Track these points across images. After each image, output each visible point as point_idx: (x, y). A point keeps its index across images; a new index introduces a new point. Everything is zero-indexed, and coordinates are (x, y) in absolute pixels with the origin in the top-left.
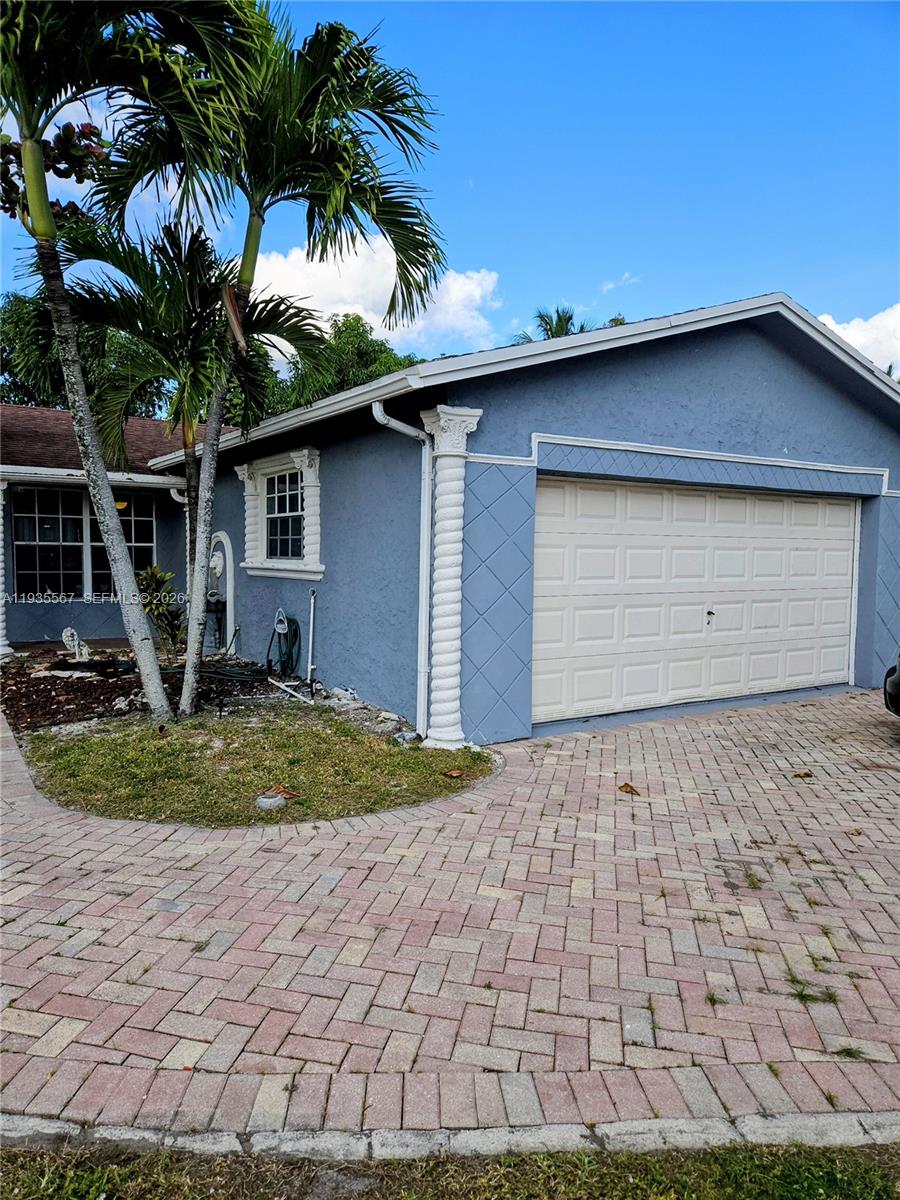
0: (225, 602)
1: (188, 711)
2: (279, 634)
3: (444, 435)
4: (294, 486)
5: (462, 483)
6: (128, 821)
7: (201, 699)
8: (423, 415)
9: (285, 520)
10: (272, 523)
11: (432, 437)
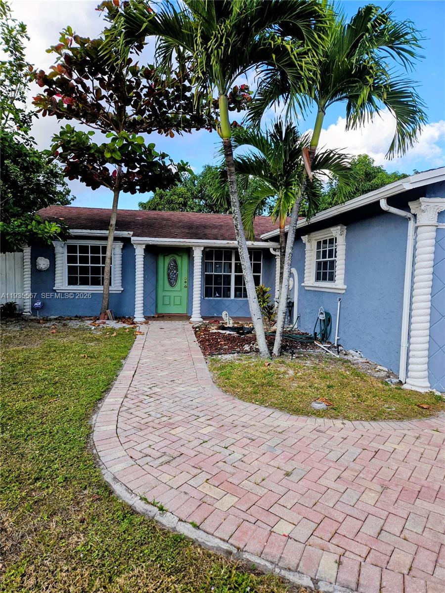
0: (293, 303)
1: (277, 354)
2: (321, 320)
3: (423, 214)
4: (331, 245)
5: (434, 241)
6: (251, 404)
7: (283, 348)
8: (410, 204)
9: (325, 263)
10: (319, 264)
11: (415, 216)
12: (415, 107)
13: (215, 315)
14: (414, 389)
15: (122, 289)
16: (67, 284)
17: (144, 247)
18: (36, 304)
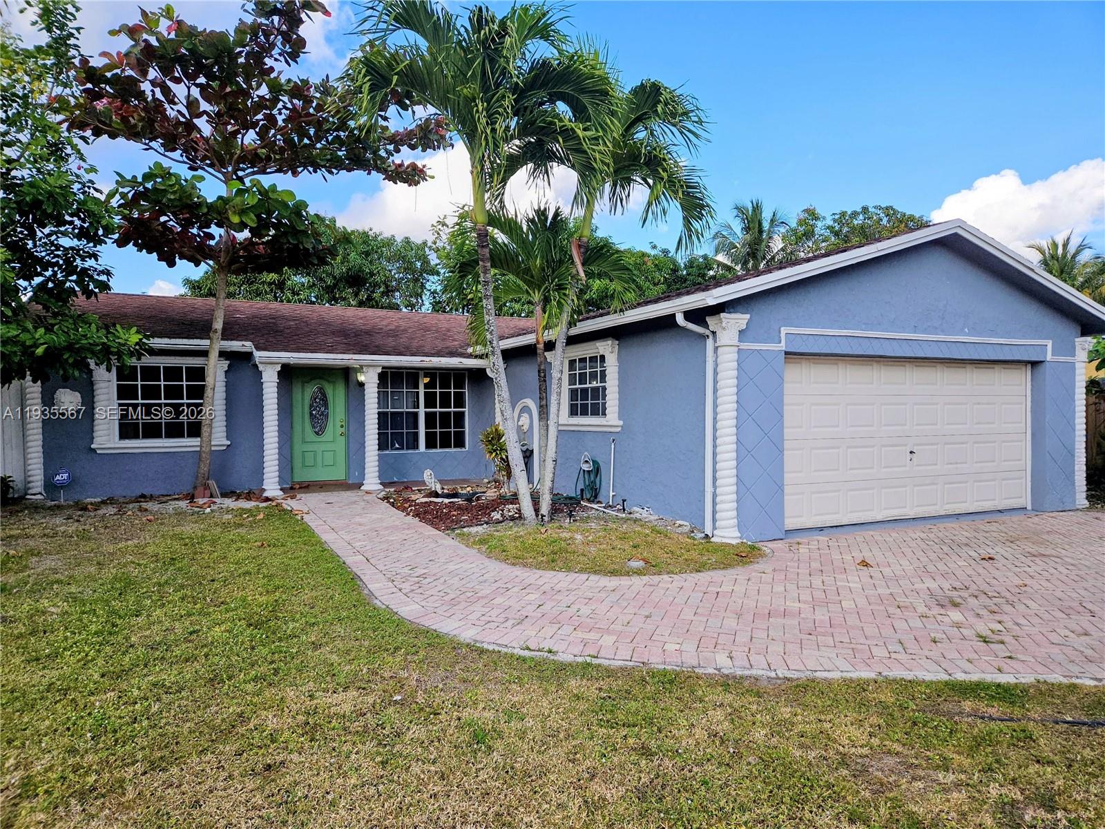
0: (532, 451)
2: (584, 471)
3: (724, 332)
4: (592, 364)
5: (736, 363)
6: (555, 573)
7: (555, 510)
8: (708, 319)
9: (585, 391)
10: (573, 393)
11: (714, 333)
12: (702, 200)
13: (395, 479)
14: (724, 540)
15: (229, 443)
16: (117, 438)
17: (279, 368)
18: (58, 477)
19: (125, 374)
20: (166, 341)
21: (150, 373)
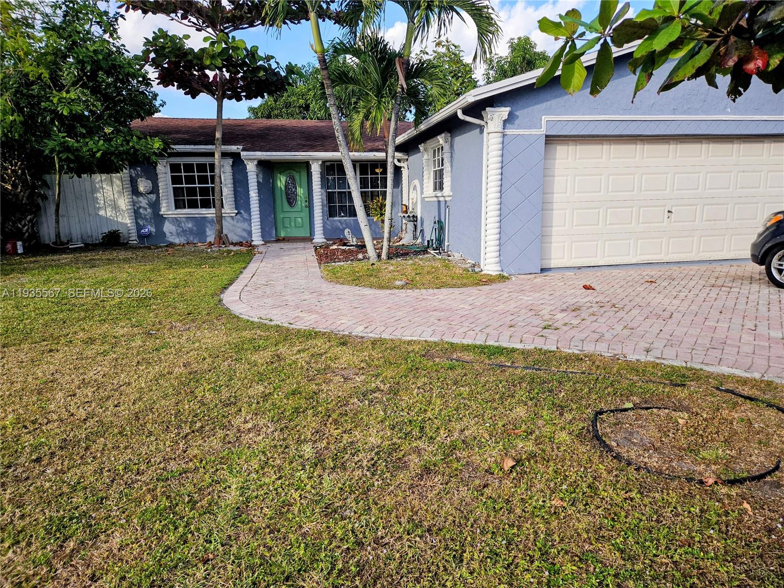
1: (385, 258)
2: (435, 229)
3: (491, 122)
8: (482, 113)
9: (439, 171)
10: (435, 173)
11: (487, 123)
13: (341, 236)
14: (488, 273)
15: (236, 211)
16: (174, 208)
17: (256, 163)
18: (143, 231)
19: (175, 168)
20: (192, 147)
21: (189, 168)
